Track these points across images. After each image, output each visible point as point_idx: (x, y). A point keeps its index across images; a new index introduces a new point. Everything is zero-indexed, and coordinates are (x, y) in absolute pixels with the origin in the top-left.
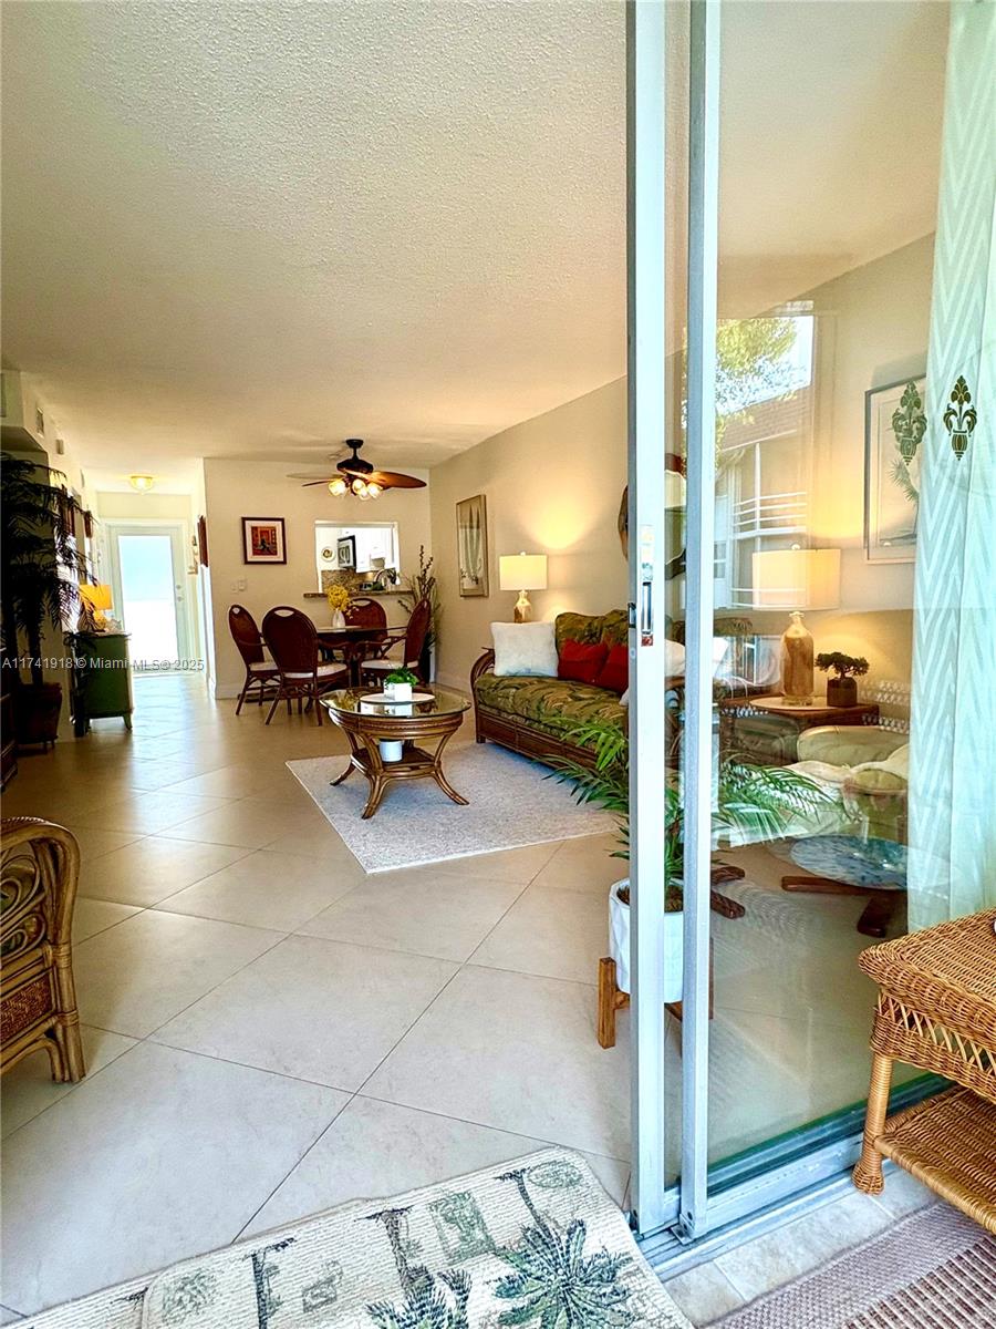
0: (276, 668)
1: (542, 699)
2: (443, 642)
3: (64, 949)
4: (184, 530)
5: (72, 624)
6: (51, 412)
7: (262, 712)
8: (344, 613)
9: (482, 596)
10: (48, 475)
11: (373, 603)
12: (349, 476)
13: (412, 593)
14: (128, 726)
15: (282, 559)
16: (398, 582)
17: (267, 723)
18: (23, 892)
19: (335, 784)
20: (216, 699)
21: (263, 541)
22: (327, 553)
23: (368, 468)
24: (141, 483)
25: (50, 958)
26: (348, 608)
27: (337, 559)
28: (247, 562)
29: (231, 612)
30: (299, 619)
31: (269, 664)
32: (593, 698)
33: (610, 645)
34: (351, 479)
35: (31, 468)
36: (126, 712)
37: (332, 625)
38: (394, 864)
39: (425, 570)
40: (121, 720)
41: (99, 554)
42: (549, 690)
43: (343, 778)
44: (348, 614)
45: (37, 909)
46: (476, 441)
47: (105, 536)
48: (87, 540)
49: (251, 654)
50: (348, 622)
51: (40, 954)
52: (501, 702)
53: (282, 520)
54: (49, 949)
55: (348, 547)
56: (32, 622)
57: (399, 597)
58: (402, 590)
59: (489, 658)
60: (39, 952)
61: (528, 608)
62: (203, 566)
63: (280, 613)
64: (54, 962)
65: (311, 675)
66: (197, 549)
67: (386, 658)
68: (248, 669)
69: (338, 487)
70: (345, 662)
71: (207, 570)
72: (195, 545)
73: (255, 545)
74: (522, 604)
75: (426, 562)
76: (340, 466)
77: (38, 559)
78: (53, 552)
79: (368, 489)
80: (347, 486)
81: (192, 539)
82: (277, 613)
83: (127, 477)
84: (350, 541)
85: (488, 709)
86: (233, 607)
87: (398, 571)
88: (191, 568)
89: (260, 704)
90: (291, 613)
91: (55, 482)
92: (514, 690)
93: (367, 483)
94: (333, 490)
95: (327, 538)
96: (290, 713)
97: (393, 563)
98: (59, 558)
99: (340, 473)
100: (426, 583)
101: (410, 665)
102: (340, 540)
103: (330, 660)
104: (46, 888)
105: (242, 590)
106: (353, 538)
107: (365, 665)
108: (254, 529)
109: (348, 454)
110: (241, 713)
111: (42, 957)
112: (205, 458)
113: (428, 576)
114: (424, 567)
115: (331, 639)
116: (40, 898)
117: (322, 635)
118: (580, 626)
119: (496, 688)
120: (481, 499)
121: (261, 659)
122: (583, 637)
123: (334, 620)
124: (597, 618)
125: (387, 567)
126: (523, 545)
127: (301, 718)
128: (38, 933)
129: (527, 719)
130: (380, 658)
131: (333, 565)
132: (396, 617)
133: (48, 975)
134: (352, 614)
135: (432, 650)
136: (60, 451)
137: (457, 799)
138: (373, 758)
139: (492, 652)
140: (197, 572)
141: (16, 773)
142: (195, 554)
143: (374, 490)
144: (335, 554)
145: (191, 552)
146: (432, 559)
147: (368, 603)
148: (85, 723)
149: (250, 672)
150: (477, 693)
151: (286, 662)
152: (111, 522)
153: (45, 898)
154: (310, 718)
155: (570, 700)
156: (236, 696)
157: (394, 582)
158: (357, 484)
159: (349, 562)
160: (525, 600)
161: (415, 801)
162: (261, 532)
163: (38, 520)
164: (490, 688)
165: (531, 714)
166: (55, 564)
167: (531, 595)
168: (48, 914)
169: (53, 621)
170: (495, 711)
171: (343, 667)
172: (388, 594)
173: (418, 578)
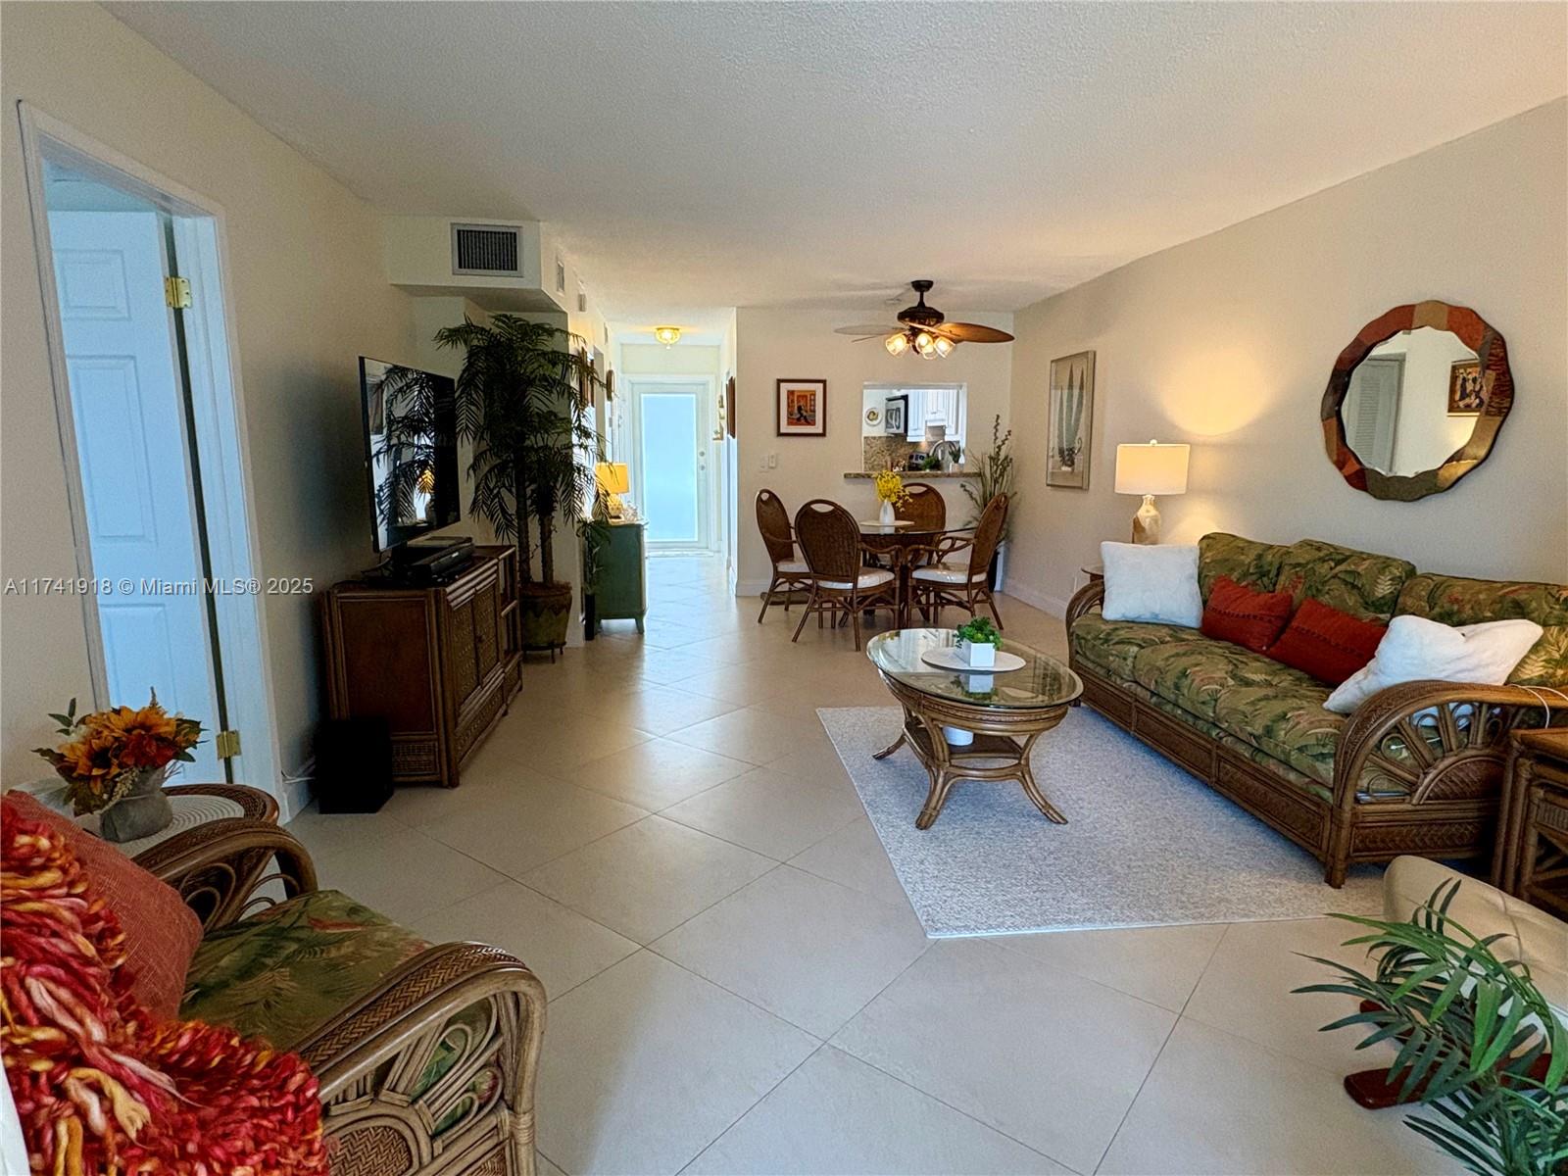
0: (807, 570)
1: (1184, 674)
2: (1015, 541)
3: (525, 1120)
4: (711, 386)
5: (587, 511)
6: (573, 263)
7: (788, 621)
8: (894, 504)
9: (1081, 488)
10: (567, 340)
11: (930, 490)
12: (912, 329)
13: (980, 475)
14: (640, 630)
15: (821, 431)
16: (962, 460)
17: (795, 640)
18: (473, 1038)
19: (879, 758)
20: (737, 596)
21: (799, 408)
22: (872, 415)
23: (939, 317)
24: (667, 334)
25: (507, 1128)
26: (899, 498)
27: (883, 423)
28: (780, 434)
29: (759, 498)
30: (839, 515)
31: (799, 565)
32: (1269, 684)
33: (1298, 594)
34: (915, 333)
35: (551, 332)
36: (637, 613)
37: (878, 519)
38: (966, 927)
39: (999, 447)
40: (632, 621)
41: (620, 417)
42: (1193, 659)
43: (889, 752)
44: (899, 505)
45: (494, 1058)
46: (1088, 277)
47: (628, 396)
48: (607, 403)
49: (779, 552)
50: (898, 516)
51: (494, 1123)
52: (1114, 662)
53: (824, 382)
54: (505, 1114)
55: (898, 409)
56: (545, 508)
57: (962, 480)
58: (965, 471)
59: (1095, 589)
60: (493, 1121)
61: (1155, 520)
62: (731, 437)
63: (817, 507)
64: (512, 1135)
65: (850, 585)
66: (724, 412)
67: (946, 567)
68: (775, 568)
69: (899, 343)
70: (891, 570)
71: (734, 442)
72: (722, 407)
73: (790, 414)
74: (1146, 513)
75: (1001, 435)
76: (902, 316)
77: (553, 440)
78: (569, 431)
79: (934, 345)
80: (908, 341)
81: (719, 399)
82: (813, 506)
83: (654, 329)
84: (902, 402)
85: (1090, 665)
86: (761, 493)
87: (963, 445)
88: (716, 433)
89: (786, 609)
90: (831, 508)
91: (573, 347)
92: (1135, 649)
93: (935, 337)
94: (890, 348)
95: (874, 399)
96: (821, 626)
97: (956, 435)
98: (575, 439)
99: (900, 325)
100: (1001, 464)
101: (976, 579)
102: (890, 400)
103: (873, 565)
104: (505, 1028)
105: (772, 468)
106: (905, 398)
107: (917, 574)
108: (791, 393)
109: (912, 300)
110: (763, 621)
111: (496, 1127)
112: (738, 308)
113: (1002, 456)
114: (999, 442)
115: (877, 541)
116: (496, 1046)
117: (865, 537)
118: (1242, 557)
119: (1106, 641)
120: (1089, 357)
121: (789, 556)
122: (1246, 575)
123: (882, 513)
124: (1271, 547)
125: (947, 439)
126: (1155, 429)
127: (834, 634)
128: (493, 1088)
129: (1153, 694)
130: (936, 567)
131: (877, 430)
132: (959, 510)
133: (504, 1149)
134: (905, 503)
135: (1001, 550)
136: (581, 308)
137: (1051, 815)
138: (935, 739)
139: (1097, 579)
140: (722, 438)
141: (520, 689)
142: (722, 418)
143: (943, 346)
144: (882, 416)
145: (717, 416)
146: (1009, 432)
147: (923, 489)
148: (596, 625)
149: (777, 575)
150: (1075, 642)
151: (821, 567)
152: (636, 379)
153: (504, 1044)
154: (845, 637)
155: (1231, 682)
156: (759, 594)
157: (956, 461)
158: (922, 339)
159: (898, 428)
160: (1151, 508)
161: (990, 806)
162: (798, 397)
163: (554, 396)
164: (1097, 638)
165: (1165, 693)
166: (570, 446)
167: (1159, 501)
168: (507, 1068)
169: (565, 515)
170: (1102, 672)
171: (888, 576)
172: (949, 476)
173: (991, 458)
